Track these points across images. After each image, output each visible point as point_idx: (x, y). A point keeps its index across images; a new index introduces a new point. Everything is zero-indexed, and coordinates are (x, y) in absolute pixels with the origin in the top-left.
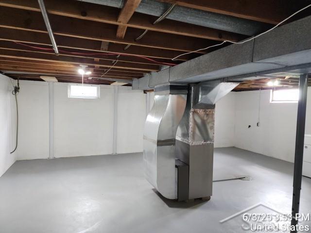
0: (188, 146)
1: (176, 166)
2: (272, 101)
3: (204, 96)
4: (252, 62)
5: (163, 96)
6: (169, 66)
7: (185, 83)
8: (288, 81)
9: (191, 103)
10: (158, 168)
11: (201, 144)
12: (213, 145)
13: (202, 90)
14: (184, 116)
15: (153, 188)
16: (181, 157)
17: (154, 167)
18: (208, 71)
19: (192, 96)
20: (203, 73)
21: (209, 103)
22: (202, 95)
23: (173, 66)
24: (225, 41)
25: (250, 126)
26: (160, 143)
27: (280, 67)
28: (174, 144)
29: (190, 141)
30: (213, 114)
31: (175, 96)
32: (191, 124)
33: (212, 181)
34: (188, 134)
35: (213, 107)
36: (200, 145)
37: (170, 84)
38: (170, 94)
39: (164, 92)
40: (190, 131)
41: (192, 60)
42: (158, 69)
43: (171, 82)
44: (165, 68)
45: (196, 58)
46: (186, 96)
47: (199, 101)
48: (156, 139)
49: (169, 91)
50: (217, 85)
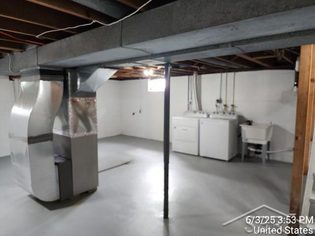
0: (68, 139)
1: (56, 164)
2: (151, 89)
3: (83, 83)
4: (121, 46)
5: (32, 82)
6: (35, 46)
7: (59, 67)
8: (160, 71)
9: (69, 91)
10: (32, 170)
11: (84, 135)
12: (96, 135)
13: (80, 76)
14: (61, 105)
15: (29, 194)
16: (62, 152)
17: (26, 170)
18: (80, 54)
19: (69, 83)
20: (75, 55)
21: (90, 91)
22: (81, 82)
23: (41, 45)
24: (94, 21)
25: (134, 114)
26: (31, 140)
27: (147, 54)
28: (51, 139)
29: (71, 134)
30: (94, 103)
31: (48, 83)
32: (71, 114)
33: (97, 172)
34: (68, 126)
35: (93, 95)
36: (82, 137)
37: (39, 68)
38: (41, 79)
39: (33, 77)
40: (70, 123)
41: (62, 40)
42: (22, 48)
43: (40, 66)
44: (31, 48)
45: (67, 39)
46: (62, 82)
47: (78, 88)
48: (26, 136)
49: (39, 77)
50: (94, 71)
